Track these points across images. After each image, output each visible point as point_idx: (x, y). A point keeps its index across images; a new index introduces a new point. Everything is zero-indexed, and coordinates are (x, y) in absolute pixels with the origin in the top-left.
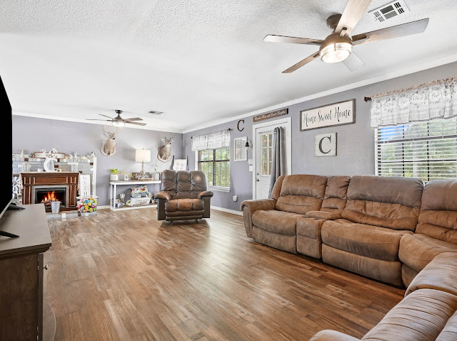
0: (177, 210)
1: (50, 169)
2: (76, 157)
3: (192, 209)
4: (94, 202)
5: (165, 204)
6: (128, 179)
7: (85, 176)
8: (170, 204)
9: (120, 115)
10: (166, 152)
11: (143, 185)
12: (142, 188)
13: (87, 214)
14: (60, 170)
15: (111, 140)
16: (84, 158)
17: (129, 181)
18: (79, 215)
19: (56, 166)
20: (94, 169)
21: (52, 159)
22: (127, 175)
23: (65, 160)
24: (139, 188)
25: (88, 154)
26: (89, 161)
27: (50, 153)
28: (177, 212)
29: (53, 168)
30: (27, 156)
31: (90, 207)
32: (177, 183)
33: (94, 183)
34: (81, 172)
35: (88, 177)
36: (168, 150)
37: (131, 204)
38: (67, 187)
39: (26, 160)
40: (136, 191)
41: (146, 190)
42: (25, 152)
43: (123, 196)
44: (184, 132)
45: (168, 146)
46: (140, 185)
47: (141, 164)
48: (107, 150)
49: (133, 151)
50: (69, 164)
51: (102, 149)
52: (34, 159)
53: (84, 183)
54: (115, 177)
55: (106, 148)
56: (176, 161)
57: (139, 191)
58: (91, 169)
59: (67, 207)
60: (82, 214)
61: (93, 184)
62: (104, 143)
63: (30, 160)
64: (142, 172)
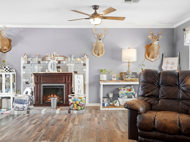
0: (154, 129)
1: (54, 70)
2: (72, 59)
3: (179, 132)
4: (81, 101)
5: (138, 118)
6: (115, 79)
7: (79, 76)
8: (144, 118)
9: (97, 10)
10: (153, 49)
11: (130, 85)
12: (129, 88)
13: (75, 112)
14: (61, 70)
15: (99, 41)
16: (79, 59)
17: (117, 81)
18: (69, 112)
19: (58, 67)
20: (87, 69)
21: (54, 61)
22: (115, 75)
23: (64, 62)
24: (126, 89)
25: (82, 56)
26: (82, 62)
27: (52, 56)
28: (154, 133)
29: (56, 69)
30: (40, 60)
31: (78, 105)
32: (159, 87)
33: (87, 82)
34: (76, 72)
35: (82, 76)
36: (156, 47)
37: (117, 104)
38: (64, 85)
39: (39, 62)
40: (122, 92)
41: (133, 91)
42: (39, 56)
43: (111, 96)
44: (175, 26)
45: (156, 43)
46: (128, 85)
47: (127, 64)
48: (97, 52)
49: (120, 51)
50: (67, 65)
51: (93, 50)
52: (44, 62)
53: (78, 82)
54: (104, 77)
55: (96, 50)
56: (165, 60)
57: (125, 91)
58: (84, 70)
59: (65, 103)
60: (71, 111)
61: (85, 82)
62: (94, 45)
63: (41, 62)
64: (129, 71)
